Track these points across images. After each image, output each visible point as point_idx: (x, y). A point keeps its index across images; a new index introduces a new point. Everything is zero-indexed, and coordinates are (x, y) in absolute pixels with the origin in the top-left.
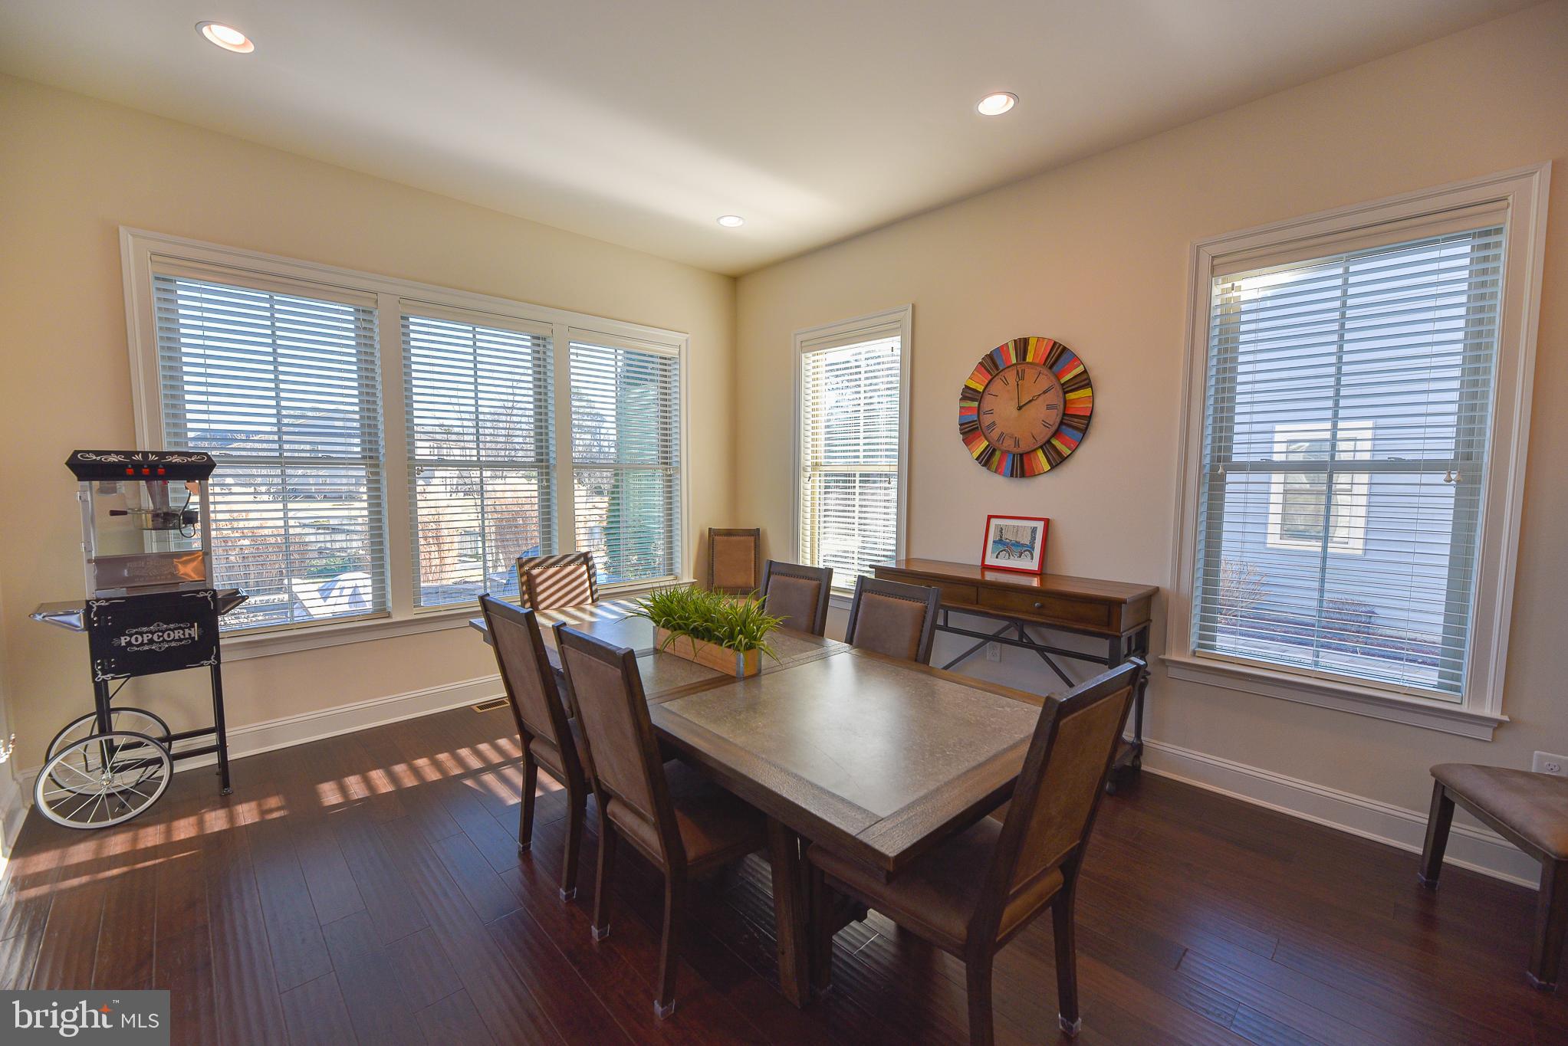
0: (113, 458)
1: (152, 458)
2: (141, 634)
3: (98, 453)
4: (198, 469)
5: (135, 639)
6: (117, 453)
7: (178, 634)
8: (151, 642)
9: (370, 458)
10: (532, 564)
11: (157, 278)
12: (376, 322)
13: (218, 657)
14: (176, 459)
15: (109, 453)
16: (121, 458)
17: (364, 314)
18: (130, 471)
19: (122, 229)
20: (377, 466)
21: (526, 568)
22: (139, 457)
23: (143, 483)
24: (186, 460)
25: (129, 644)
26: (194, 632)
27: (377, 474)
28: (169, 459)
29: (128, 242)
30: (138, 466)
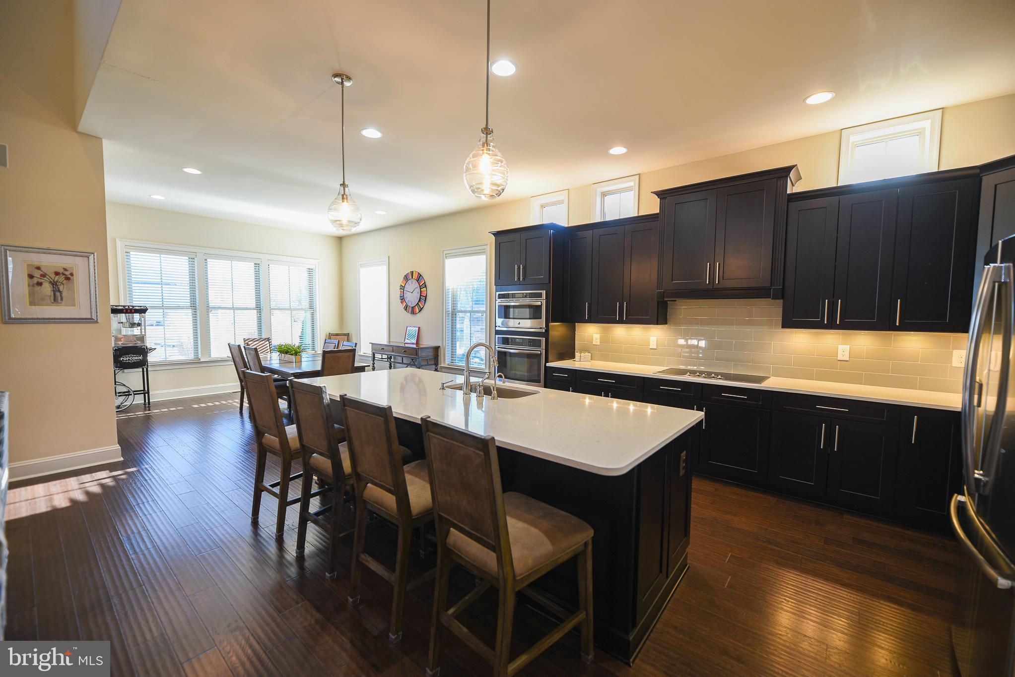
0: (120, 308)
1: (131, 307)
2: (126, 357)
3: (116, 306)
4: (143, 311)
5: (125, 359)
6: (121, 306)
7: (136, 358)
8: (129, 360)
9: (193, 306)
10: (249, 340)
11: (126, 252)
12: (196, 262)
13: (147, 366)
14: (137, 308)
15: (119, 306)
16: (122, 307)
17: (192, 259)
18: (125, 311)
19: (117, 239)
20: (196, 309)
21: (247, 342)
22: (127, 307)
23: (124, 314)
24: (140, 308)
25: (123, 360)
26: (141, 358)
27: (196, 312)
28: (135, 308)
29: (119, 243)
30: (127, 310)
